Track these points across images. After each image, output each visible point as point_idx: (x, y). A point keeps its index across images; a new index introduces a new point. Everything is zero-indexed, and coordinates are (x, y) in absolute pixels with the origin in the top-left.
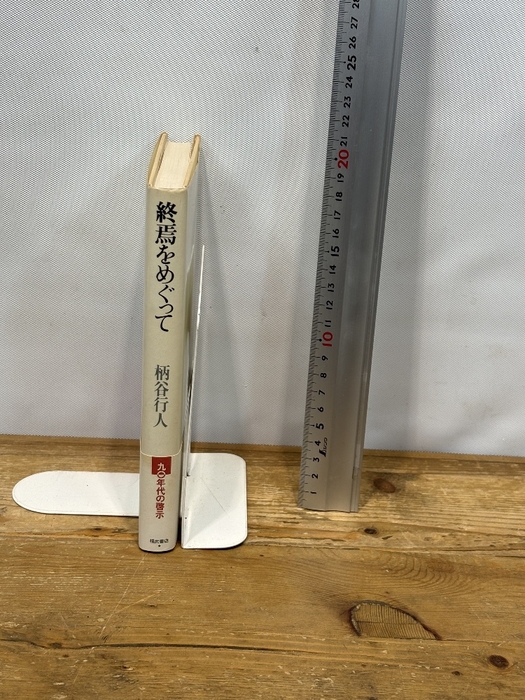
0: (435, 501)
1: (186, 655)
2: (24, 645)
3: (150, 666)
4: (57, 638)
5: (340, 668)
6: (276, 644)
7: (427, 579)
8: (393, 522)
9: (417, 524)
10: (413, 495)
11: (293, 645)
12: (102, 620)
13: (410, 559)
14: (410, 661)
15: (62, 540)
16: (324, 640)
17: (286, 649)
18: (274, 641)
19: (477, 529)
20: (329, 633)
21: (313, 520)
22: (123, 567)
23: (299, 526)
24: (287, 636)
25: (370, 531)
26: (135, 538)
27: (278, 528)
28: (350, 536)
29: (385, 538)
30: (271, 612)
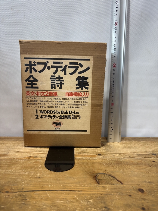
0: (114, 147)
7: (115, 166)
8: (105, 152)
9: (111, 152)
13: (110, 161)
14: (115, 192)
15: (20, 160)
16: (89, 186)
17: (77, 190)
18: (74, 187)
19: (125, 153)
20: (90, 184)
21: (85, 153)
22: (34, 166)
23: (82, 154)
24: (78, 185)
25: (99, 155)
26: (39, 159)
27: (76, 155)
28: (94, 156)
29: (103, 156)
30: (73, 178)
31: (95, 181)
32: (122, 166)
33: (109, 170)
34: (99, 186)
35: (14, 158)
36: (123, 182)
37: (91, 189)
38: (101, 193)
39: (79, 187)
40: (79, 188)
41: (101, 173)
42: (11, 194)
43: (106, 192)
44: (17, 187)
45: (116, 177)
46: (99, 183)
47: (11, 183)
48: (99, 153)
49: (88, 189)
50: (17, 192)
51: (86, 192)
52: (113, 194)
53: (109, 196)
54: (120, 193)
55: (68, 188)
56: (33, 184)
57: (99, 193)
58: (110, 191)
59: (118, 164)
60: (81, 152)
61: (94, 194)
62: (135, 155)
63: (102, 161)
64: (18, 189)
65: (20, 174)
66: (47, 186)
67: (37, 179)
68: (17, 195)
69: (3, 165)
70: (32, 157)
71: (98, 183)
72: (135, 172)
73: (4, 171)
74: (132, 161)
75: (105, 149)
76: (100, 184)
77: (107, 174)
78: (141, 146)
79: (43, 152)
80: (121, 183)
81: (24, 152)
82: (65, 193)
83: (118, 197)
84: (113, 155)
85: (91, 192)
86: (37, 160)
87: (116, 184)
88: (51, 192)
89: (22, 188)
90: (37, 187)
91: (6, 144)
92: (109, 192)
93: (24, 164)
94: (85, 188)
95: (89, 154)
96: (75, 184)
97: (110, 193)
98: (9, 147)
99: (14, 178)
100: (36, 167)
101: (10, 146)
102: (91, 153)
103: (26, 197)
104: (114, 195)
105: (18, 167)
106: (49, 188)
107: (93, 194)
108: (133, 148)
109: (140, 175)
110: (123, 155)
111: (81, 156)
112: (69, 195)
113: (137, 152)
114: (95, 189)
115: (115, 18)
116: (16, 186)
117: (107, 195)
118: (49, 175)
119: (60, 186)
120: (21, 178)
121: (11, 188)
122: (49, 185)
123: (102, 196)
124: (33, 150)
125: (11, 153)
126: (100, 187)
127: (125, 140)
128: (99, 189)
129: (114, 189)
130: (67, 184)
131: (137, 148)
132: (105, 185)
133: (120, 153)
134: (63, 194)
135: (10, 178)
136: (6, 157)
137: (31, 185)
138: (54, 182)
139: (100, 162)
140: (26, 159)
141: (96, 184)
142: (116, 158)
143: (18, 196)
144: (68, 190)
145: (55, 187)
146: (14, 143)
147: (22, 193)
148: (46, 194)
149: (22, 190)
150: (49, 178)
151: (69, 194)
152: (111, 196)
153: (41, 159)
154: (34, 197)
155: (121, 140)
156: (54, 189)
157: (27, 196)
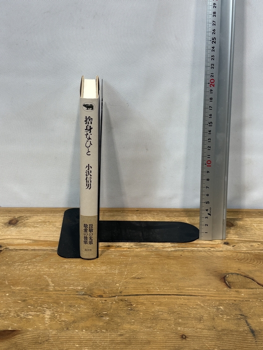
0: (252, 229)
1: (157, 299)
2: (87, 297)
3: (142, 304)
4: (100, 293)
5: (225, 302)
6: (195, 293)
7: (255, 263)
8: (235, 239)
9: (246, 239)
10: (241, 227)
11: (203, 293)
12: (118, 285)
13: (246, 255)
14: (254, 298)
16: (215, 290)
20: (217, 287)
22: (123, 262)
24: (199, 289)
25: (227, 243)
28: (218, 246)
29: (233, 246)
30: (190, 279)
31: (224, 284)
33: (245, 268)
34: (231, 291)
37: (219, 294)
38: (235, 299)
39: (201, 291)
40: (201, 293)
41: (232, 274)
42: (108, 298)
43: (242, 298)
44: (111, 290)
45: (256, 279)
46: (230, 287)
48: (226, 241)
49: (215, 294)
50: (115, 296)
51: (213, 298)
52: (251, 300)
53: (246, 302)
55: (185, 293)
57: (231, 299)
58: (247, 297)
59: (260, 259)
61: (225, 300)
63: (232, 255)
64: (114, 293)
65: (107, 273)
66: (154, 289)
68: (117, 300)
70: (112, 246)
71: (228, 286)
76: (232, 287)
77: (242, 275)
82: (183, 298)
83: (258, 304)
84: (251, 244)
85: (219, 297)
87: (256, 288)
88: (163, 296)
89: (119, 291)
90: (140, 291)
93: (106, 258)
94: (211, 292)
95: (208, 243)
96: (194, 288)
97: (246, 299)
100: (126, 263)
103: (130, 302)
106: (158, 292)
107: (223, 300)
111: (195, 246)
114: (225, 294)
117: (242, 301)
119: (174, 290)
121: (104, 291)
122: (157, 288)
123: (235, 302)
128: (231, 294)
129: (253, 294)
130: (182, 287)
132: (239, 290)
134: (181, 299)
137: (131, 288)
138: (163, 284)
139: (228, 256)
141: (226, 289)
142: (256, 250)
143: (119, 301)
145: (166, 291)
147: (122, 297)
149: (120, 294)
150: (153, 279)
151: (188, 299)
152: (248, 302)
153: (128, 250)
156: (166, 294)
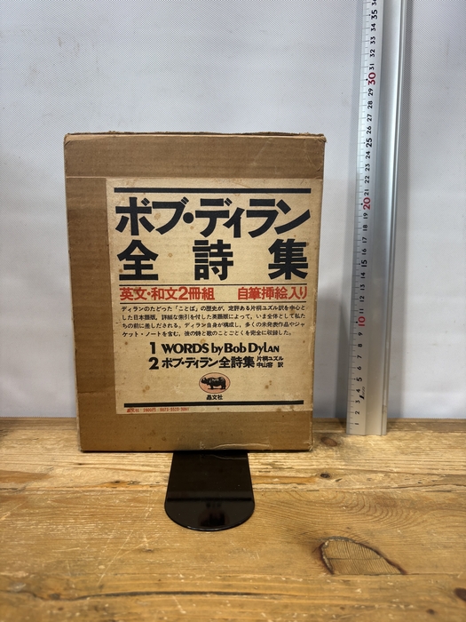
0: (367, 451)
2: (25, 597)
7: (378, 514)
9: (360, 468)
10: (350, 447)
11: (274, 588)
13: (360, 497)
14: (385, 600)
15: (88, 491)
16: (301, 580)
17: (268, 592)
18: (257, 584)
19: (403, 470)
20: (306, 572)
21: (281, 469)
22: (131, 513)
23: (271, 474)
24: (268, 578)
25: (325, 476)
26: (145, 488)
27: (255, 477)
28: (310, 480)
29: (337, 481)
30: (251, 552)
31: (320, 563)
32: (397, 513)
33: (361, 526)
34: (333, 581)
35: (71, 485)
36: (405, 569)
37: (309, 590)
38: (342, 602)
39: (271, 581)
40: (271, 588)
41: (335, 538)
42: (68, 602)
43: (357, 600)
44: (83, 581)
45: (383, 550)
46: (331, 571)
47: (65, 567)
48: (324, 472)
49: (300, 590)
50: (84, 597)
51: (295, 601)
52: (377, 606)
53: (366, 612)
54: (401, 603)
55: (237, 587)
56: (130, 571)
57: (335, 602)
58: (367, 596)
59: (386, 506)
60: (269, 467)
61: (321, 607)
62: (435, 478)
63: (335, 498)
64: (87, 589)
65: (92, 539)
66: (174, 578)
67: (143, 555)
68: (86, 608)
69: (39, 508)
70: (123, 482)
71: (328, 569)
72: (441, 533)
73: (41, 529)
74: (427, 499)
75: (342, 456)
76: (337, 572)
77: (354, 542)
78: (451, 447)
79: (155, 466)
80: (400, 569)
81: (97, 466)
82: (230, 602)
83: (394, 615)
84: (368, 476)
85: (309, 599)
86: (139, 491)
87: (386, 574)
88: (188, 597)
89: (98, 584)
90: (144, 582)
91: (43, 440)
92: (366, 600)
93: (102, 506)
94: (292, 586)
95: (293, 474)
96: (258, 573)
97: (367, 604)
98: (53, 449)
99: (72, 552)
100: (136, 517)
101: (55, 446)
102: (298, 471)
103: (113, 614)
104: (380, 609)
105: (82, 514)
106: (180, 585)
107: (318, 607)
108: (427, 454)
109: (457, 543)
110: (399, 477)
111: (269, 481)
112: (242, 608)
113: (439, 467)
114: (322, 589)
115: (367, 60)
116: (82, 578)
117: (359, 608)
118: (177, 541)
119: (215, 579)
120: (94, 550)
121: (68, 584)
122: (181, 576)
123: (343, 613)
124: (126, 461)
125: (58, 471)
126: (335, 584)
127: (400, 429)
128: (335, 590)
129: (381, 589)
130: (234, 572)
131: (440, 454)
132: (351, 578)
133: (387, 469)
134: (225, 604)
135: (62, 552)
136: (45, 484)
137: (126, 576)
138: (195, 565)
139: (329, 500)
140: (105, 488)
141: (323, 575)
142: (377, 487)
143: (89, 610)
144: (239, 591)
145: (198, 582)
146: (65, 436)
147: (99, 600)
148: (174, 605)
149: (99, 592)
150: (178, 552)
151: (241, 605)
152: (371, 612)
153: (150, 489)
154: (136, 614)
155: (389, 429)
156: (195, 590)
157: (115, 611)
